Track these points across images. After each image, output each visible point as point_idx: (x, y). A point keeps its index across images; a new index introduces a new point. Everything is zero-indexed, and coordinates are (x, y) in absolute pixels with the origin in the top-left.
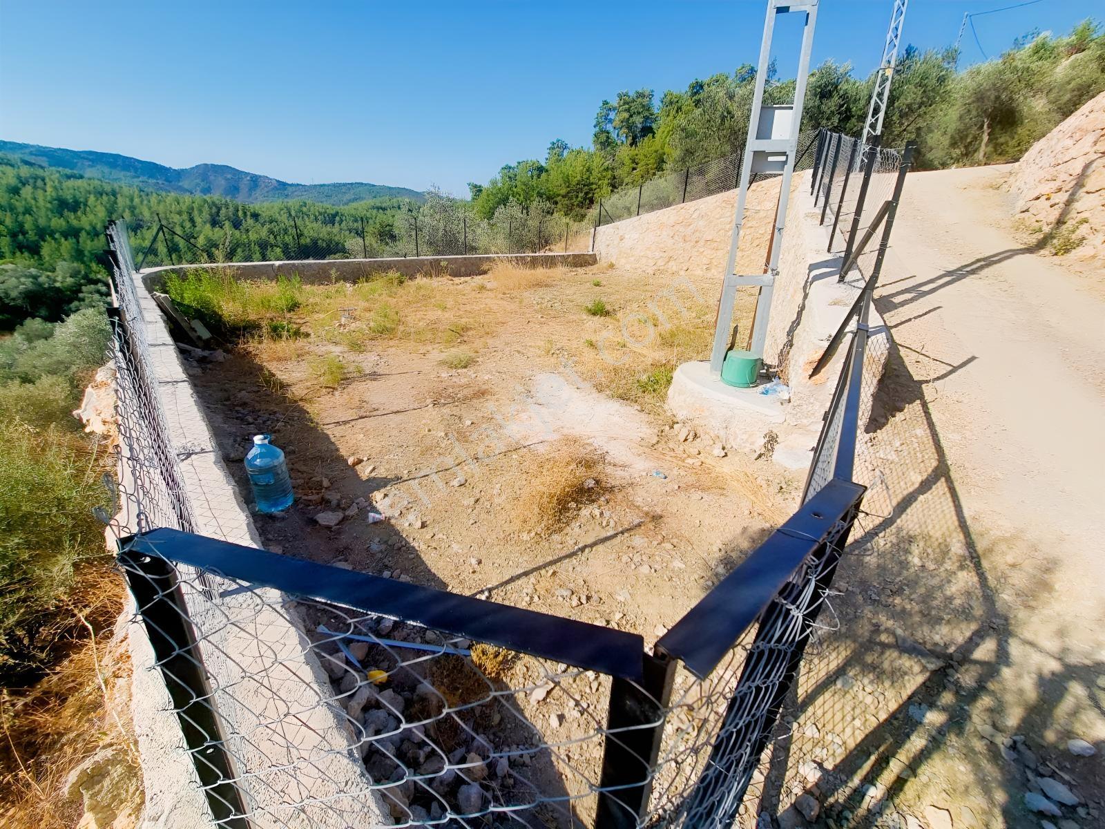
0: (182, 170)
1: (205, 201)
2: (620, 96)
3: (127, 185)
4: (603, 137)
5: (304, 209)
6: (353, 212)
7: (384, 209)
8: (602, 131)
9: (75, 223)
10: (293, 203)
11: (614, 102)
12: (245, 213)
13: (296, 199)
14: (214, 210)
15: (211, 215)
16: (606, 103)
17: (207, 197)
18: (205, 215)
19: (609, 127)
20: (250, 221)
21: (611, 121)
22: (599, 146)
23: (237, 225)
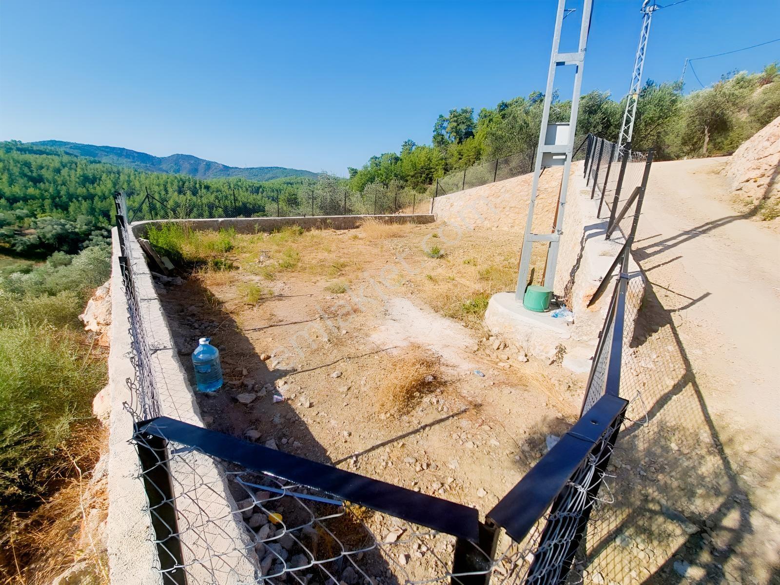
0: (163, 158)
1: (176, 178)
2: (451, 113)
3: (127, 167)
4: (439, 138)
5: (239, 184)
6: (271, 185)
7: (291, 184)
8: (439, 135)
9: (92, 191)
10: (233, 179)
11: (447, 116)
12: (200, 186)
13: (234, 177)
14: (181, 183)
15: (179, 187)
16: (441, 116)
17: (177, 175)
18: (175, 187)
19: (444, 132)
20: (204, 191)
21: (445, 128)
22: (436, 144)
23: (195, 193)
